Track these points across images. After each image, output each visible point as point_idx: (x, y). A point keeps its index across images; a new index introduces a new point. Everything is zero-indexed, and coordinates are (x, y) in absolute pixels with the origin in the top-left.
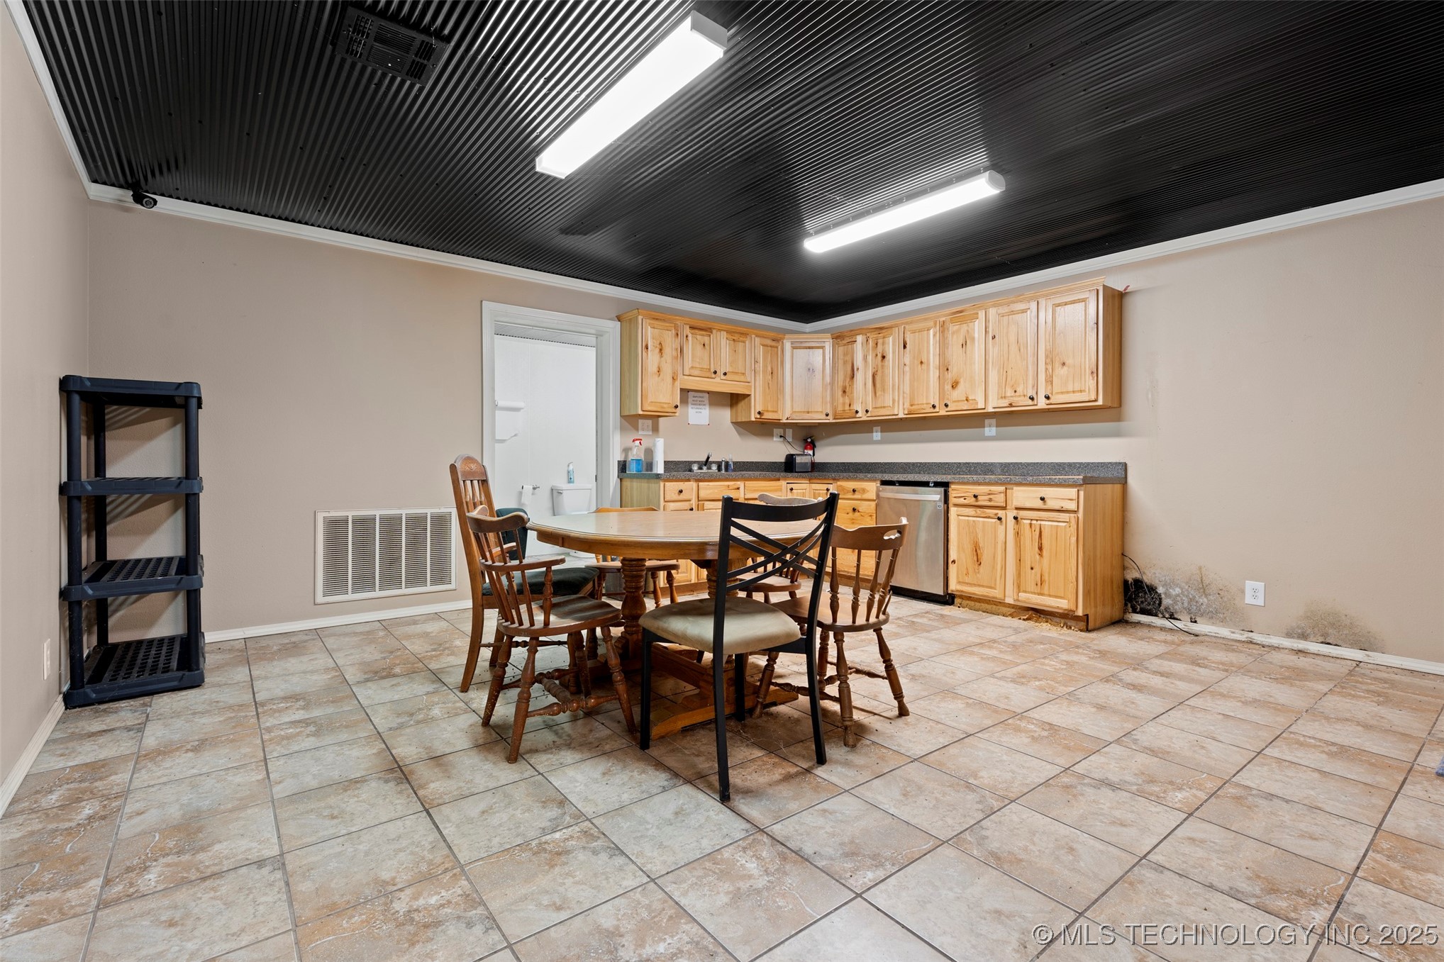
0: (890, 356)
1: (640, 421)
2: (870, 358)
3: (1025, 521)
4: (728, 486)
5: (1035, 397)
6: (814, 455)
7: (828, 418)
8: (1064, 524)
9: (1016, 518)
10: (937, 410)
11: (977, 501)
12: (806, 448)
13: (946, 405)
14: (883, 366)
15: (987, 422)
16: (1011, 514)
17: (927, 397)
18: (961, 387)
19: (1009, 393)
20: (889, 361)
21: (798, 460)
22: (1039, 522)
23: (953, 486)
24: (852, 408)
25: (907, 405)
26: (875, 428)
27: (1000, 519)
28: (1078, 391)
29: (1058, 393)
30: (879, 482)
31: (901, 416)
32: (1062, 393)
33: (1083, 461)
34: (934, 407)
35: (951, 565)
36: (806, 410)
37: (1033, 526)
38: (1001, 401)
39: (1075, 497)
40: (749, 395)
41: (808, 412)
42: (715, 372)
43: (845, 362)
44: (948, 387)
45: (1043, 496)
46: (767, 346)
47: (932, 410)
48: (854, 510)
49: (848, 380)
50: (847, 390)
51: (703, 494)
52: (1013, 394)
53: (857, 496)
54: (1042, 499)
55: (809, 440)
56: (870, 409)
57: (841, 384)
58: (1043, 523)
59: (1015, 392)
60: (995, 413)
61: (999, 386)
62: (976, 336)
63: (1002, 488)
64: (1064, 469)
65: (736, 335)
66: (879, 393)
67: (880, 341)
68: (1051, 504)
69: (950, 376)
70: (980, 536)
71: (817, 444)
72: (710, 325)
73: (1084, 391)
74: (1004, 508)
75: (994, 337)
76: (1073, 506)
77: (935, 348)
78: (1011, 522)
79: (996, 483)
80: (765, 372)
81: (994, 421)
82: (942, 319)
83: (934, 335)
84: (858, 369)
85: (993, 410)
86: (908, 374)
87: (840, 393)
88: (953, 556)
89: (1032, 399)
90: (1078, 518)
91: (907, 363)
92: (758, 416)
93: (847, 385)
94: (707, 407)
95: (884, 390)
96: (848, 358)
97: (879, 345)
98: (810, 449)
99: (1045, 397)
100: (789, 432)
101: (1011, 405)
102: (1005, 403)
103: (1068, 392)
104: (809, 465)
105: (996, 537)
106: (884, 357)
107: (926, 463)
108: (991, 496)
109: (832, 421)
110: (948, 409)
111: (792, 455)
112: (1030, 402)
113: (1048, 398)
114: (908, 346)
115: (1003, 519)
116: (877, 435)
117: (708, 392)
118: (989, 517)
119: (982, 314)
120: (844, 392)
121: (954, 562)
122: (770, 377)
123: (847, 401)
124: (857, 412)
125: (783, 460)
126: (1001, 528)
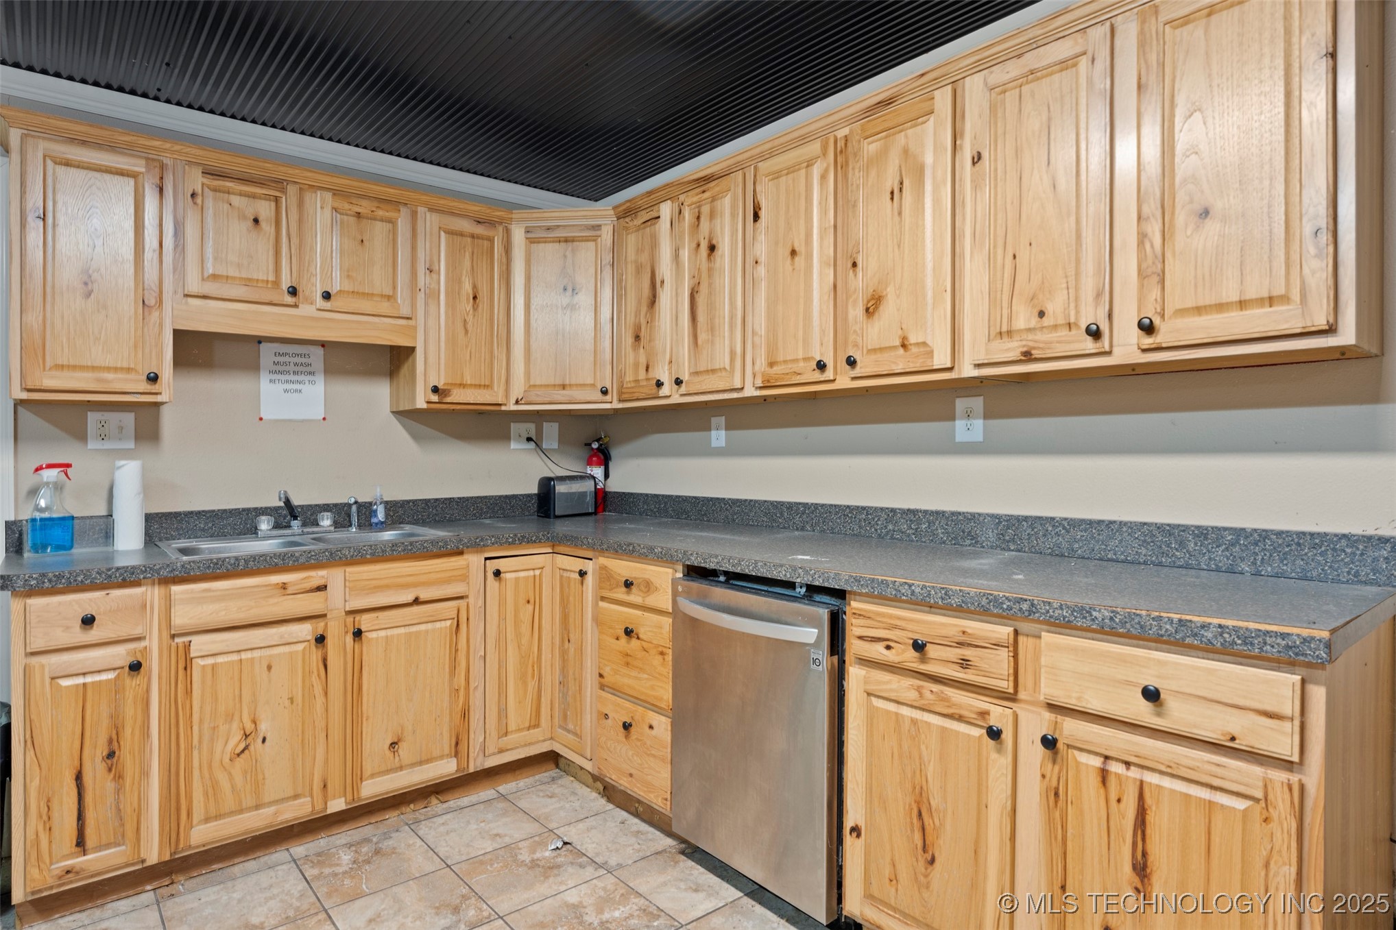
0: (724, 247)
1: (93, 418)
2: (685, 254)
3: (1084, 758)
4: (284, 586)
5: (1105, 328)
6: (607, 476)
7: (608, 398)
8: (1241, 804)
9: (1049, 743)
10: (829, 374)
11: (924, 659)
12: (590, 463)
13: (851, 362)
14: (710, 270)
15: (961, 404)
16: (1035, 724)
17: (806, 342)
18: (889, 310)
19: (1023, 318)
20: (722, 256)
21: (561, 488)
22: (1134, 773)
23: (855, 605)
24: (651, 375)
25: (761, 364)
26: (714, 421)
27: (994, 734)
28: (1260, 302)
29: (1182, 312)
30: (680, 568)
31: (750, 392)
32: (1199, 310)
33: (1249, 524)
34: (821, 366)
35: (848, 840)
36: (558, 382)
37: (1112, 782)
38: (997, 344)
39: (1289, 706)
40: (412, 349)
41: (564, 387)
42: (293, 291)
43: (639, 269)
44: (856, 312)
45: (1153, 683)
46: (462, 234)
47: (817, 376)
48: (628, 632)
49: (644, 309)
50: (642, 335)
51: (182, 617)
52: (1034, 321)
53: (635, 597)
54: (1151, 695)
55: (595, 445)
56: (685, 377)
57: (631, 319)
58: (1151, 778)
59: (1042, 314)
60: (981, 380)
61: (993, 301)
62: (929, 159)
63: (1003, 632)
64: (1182, 544)
65: (364, 203)
66: (702, 337)
67: (706, 209)
68: (1178, 715)
69: (860, 284)
70: (931, 770)
71: (614, 453)
72: (280, 172)
73: (1285, 299)
74: (1012, 698)
75: (977, 159)
76: (1283, 743)
77: (823, 212)
78: (1033, 754)
79: (987, 609)
80: (453, 294)
81: (977, 403)
82: (841, 133)
83: (823, 177)
84: (663, 282)
85: (976, 373)
86: (763, 285)
87: (630, 340)
88: (854, 814)
89: (1095, 334)
90: (1302, 788)
91: (762, 259)
92: (435, 398)
93: (643, 322)
94: (320, 380)
95: (712, 329)
96: (644, 258)
97: (702, 219)
98: (599, 464)
99: (1141, 326)
100: (551, 431)
101: (1028, 356)
102: (1011, 350)
103: (1220, 307)
104: (590, 499)
105: (981, 787)
106: (712, 248)
107: (816, 506)
108: (968, 653)
109: (616, 405)
110: (858, 371)
111: (550, 479)
112: (1089, 345)
113: (1148, 328)
114: (763, 214)
115: (1007, 736)
116: (718, 437)
117: (323, 344)
118: (960, 719)
119: (943, 99)
120: (637, 338)
121: (856, 830)
122: (469, 307)
123: (643, 360)
124: (659, 384)
125: (534, 489)
126: (999, 763)
